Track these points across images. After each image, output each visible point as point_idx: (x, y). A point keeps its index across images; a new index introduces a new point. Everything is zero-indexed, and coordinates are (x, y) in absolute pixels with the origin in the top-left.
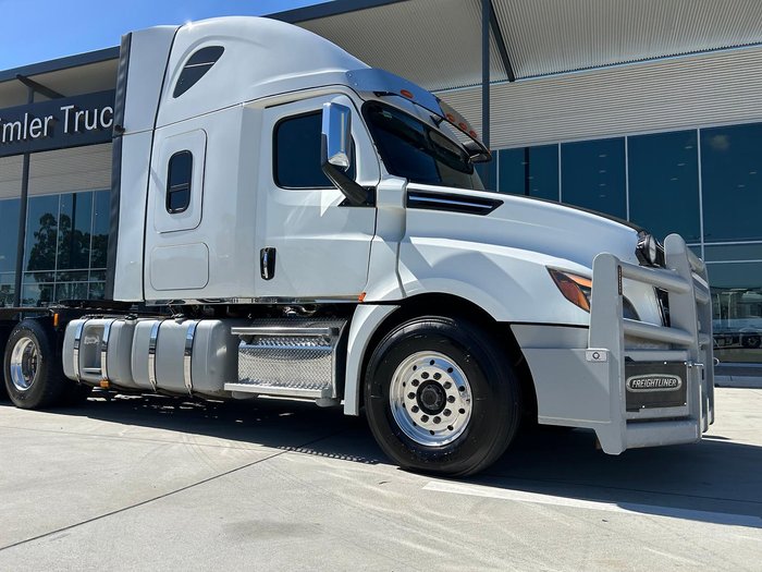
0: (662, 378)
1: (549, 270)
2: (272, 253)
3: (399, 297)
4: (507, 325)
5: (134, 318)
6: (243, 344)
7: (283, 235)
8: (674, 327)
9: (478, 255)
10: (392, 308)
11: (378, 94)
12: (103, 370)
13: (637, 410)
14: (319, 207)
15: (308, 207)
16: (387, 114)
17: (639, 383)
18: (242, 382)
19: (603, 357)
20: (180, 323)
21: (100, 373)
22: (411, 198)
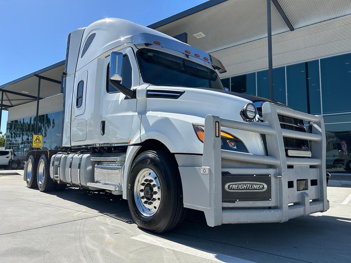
0: (252, 184)
1: (193, 125)
2: (103, 123)
3: (139, 142)
5: (68, 154)
6: (96, 165)
7: (108, 114)
8: (270, 156)
9: (167, 119)
10: (138, 147)
11: (147, 45)
12: (58, 175)
13: (234, 202)
15: (115, 101)
16: (150, 54)
17: (234, 187)
18: (96, 182)
19: (207, 172)
20: (78, 155)
21: (58, 177)
22: (148, 93)
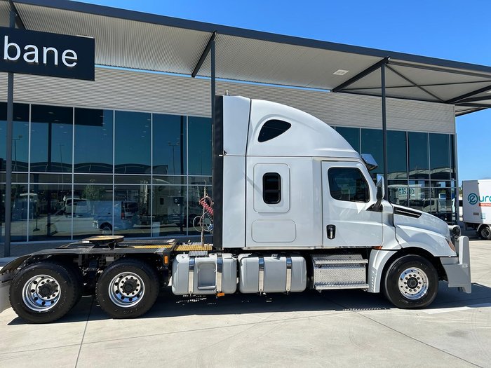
2: (333, 227)
4: (438, 258)
7: (339, 220)
10: (394, 252)
14: (357, 210)
15: (352, 209)
21: (214, 289)
